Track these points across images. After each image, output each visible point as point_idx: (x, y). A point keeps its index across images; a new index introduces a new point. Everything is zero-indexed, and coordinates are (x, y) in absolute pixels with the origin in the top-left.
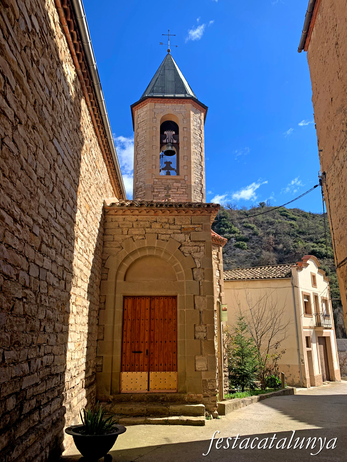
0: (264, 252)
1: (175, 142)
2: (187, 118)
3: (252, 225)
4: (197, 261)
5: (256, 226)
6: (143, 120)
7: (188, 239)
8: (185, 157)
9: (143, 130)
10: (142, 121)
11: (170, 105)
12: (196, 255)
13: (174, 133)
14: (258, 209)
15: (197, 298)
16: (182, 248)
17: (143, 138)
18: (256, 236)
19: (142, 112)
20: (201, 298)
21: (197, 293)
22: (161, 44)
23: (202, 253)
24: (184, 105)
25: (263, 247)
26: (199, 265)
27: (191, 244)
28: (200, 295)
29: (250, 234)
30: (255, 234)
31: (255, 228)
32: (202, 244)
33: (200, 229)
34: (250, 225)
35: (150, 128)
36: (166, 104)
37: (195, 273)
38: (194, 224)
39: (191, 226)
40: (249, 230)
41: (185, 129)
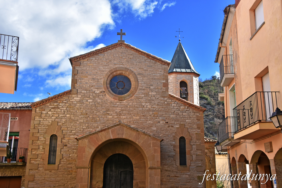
0: (216, 119)
1: (186, 92)
2: (192, 81)
3: (206, 96)
4: (211, 158)
5: (209, 97)
6: (172, 82)
7: (208, 151)
8: (191, 101)
9: (171, 87)
10: (170, 82)
11: (184, 75)
12: (211, 156)
13: (186, 88)
14: (210, 81)
15: (211, 169)
16: (207, 154)
17: (172, 90)
18: (209, 106)
19: (171, 77)
20: (212, 169)
21: (211, 168)
22: (176, 37)
23: (212, 156)
24: (190, 75)
25: (214, 115)
26: (212, 159)
27: (209, 153)
28: (212, 168)
29: (204, 104)
30: (209, 104)
31: (209, 99)
32: (212, 153)
33: (211, 148)
34: (205, 96)
35: (175, 87)
36: (182, 75)
37: (211, 161)
38: (210, 147)
39: (209, 147)
40: (204, 100)
41: (191, 87)
